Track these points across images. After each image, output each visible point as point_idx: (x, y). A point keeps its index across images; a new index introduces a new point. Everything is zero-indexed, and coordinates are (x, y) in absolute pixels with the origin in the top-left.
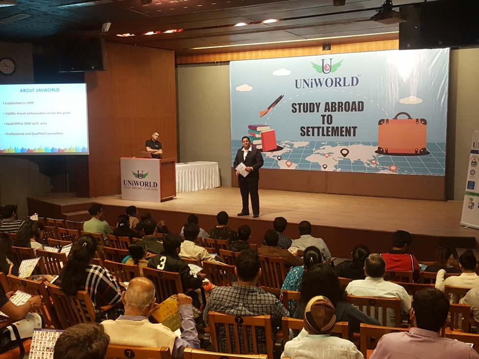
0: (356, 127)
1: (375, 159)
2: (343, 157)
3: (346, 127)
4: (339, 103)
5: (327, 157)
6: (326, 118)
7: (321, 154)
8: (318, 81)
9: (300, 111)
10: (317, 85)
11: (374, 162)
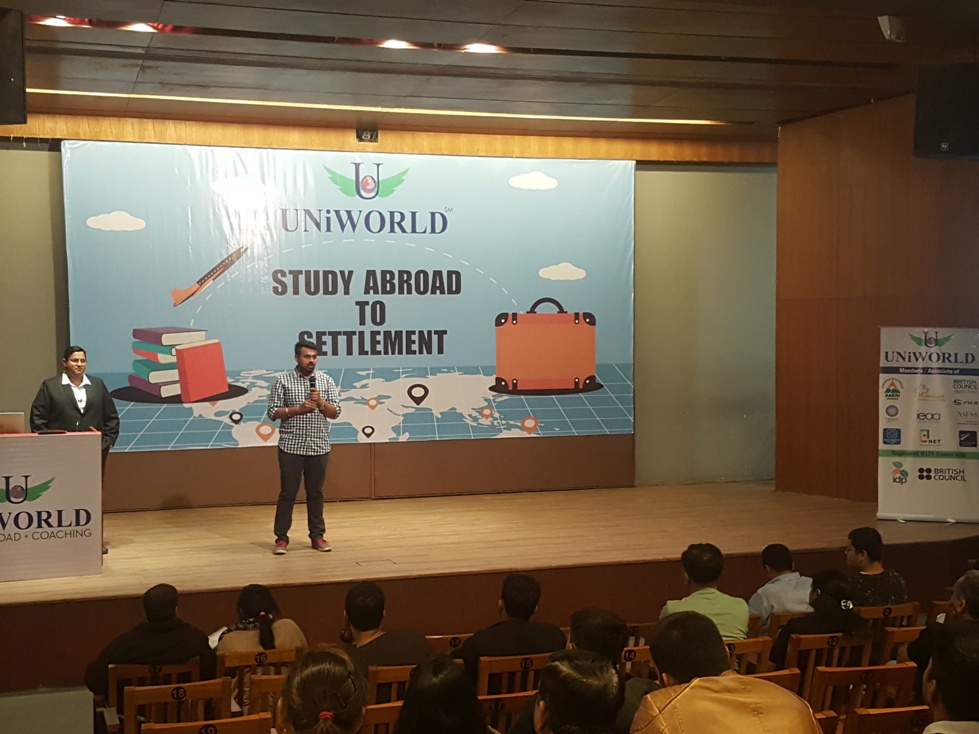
0: (445, 332)
1: (490, 407)
2: (415, 405)
3: (421, 333)
4: (401, 273)
5: (373, 408)
6: (368, 309)
7: (358, 401)
8: (344, 217)
9: (296, 291)
10: (343, 226)
11: (487, 412)
